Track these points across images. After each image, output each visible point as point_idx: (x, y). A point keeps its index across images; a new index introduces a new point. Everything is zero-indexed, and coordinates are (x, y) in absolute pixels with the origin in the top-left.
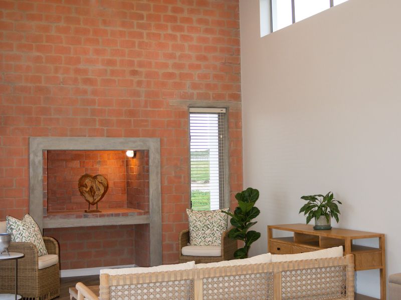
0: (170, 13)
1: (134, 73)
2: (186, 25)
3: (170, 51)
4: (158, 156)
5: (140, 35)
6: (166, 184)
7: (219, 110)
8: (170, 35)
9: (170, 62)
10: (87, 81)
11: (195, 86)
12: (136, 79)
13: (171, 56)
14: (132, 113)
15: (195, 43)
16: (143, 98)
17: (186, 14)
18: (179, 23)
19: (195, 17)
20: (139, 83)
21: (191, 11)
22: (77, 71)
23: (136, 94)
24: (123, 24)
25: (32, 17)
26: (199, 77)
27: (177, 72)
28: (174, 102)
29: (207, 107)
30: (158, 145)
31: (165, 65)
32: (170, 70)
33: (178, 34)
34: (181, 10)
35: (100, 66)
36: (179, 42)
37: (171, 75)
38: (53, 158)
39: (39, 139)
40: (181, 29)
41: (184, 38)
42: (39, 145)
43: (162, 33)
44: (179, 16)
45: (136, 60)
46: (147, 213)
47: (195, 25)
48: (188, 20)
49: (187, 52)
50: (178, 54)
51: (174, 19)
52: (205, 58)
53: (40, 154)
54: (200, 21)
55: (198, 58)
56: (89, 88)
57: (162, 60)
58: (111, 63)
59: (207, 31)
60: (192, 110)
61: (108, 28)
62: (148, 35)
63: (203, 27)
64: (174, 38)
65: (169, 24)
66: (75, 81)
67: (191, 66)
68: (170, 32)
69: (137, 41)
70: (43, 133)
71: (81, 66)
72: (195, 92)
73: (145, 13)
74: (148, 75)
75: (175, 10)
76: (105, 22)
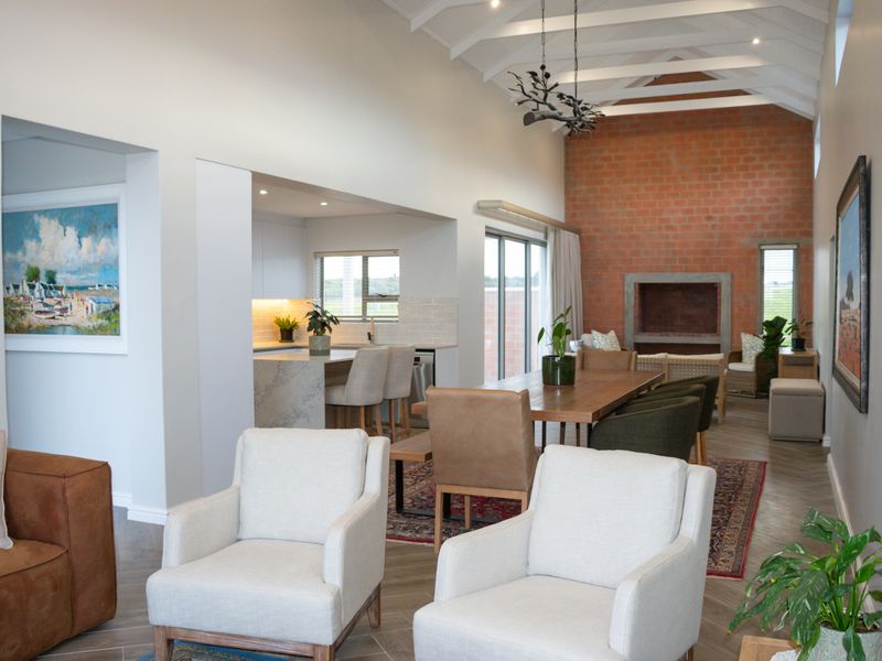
0: (741, 163)
1: (709, 218)
2: (757, 173)
3: (742, 196)
4: (729, 288)
5: (715, 185)
6: (736, 311)
7: (790, 246)
8: (743, 183)
9: (742, 206)
10: (670, 228)
11: (765, 226)
12: (711, 223)
13: (744, 201)
14: (706, 252)
15: (766, 187)
16: (716, 239)
17: (757, 162)
18: (750, 171)
19: (766, 164)
20: (714, 227)
21: (763, 158)
22: (662, 220)
23: (711, 236)
24: (700, 178)
25: (625, 181)
26: (770, 218)
27: (747, 214)
28: (745, 241)
29: (779, 243)
30: (729, 278)
31: (737, 210)
32: (742, 214)
33: (750, 181)
34: (753, 159)
35: (680, 215)
36: (750, 187)
37: (742, 218)
38: (644, 289)
39: (632, 275)
40: (751, 176)
41: (755, 184)
42: (632, 280)
43: (735, 181)
44: (750, 164)
45: (711, 207)
46: (719, 335)
47: (767, 171)
48: (760, 167)
49: (758, 196)
50: (750, 198)
51: (745, 168)
52: (776, 200)
53: (632, 286)
54: (772, 167)
55: (769, 201)
56: (671, 233)
57: (734, 205)
58: (688, 211)
59: (778, 175)
60: (763, 247)
61: (687, 183)
62: (722, 185)
63: (774, 172)
64: (746, 184)
65: (741, 173)
66: (660, 228)
67: (763, 209)
68: (741, 180)
69: (711, 191)
70: (632, 270)
71: (664, 216)
72: (766, 231)
73: (719, 166)
74: (722, 219)
75: (747, 160)
76: (684, 178)
